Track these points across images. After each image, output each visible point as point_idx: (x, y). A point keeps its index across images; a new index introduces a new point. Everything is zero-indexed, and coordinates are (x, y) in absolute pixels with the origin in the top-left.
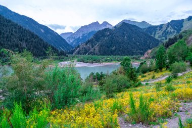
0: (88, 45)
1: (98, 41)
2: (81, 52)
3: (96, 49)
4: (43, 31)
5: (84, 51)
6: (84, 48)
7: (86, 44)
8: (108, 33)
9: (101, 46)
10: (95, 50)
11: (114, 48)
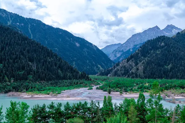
0: (130, 62)
1: (145, 57)
2: (119, 72)
3: (140, 68)
4: (78, 45)
5: (123, 72)
6: (124, 67)
7: (128, 61)
8: (163, 44)
9: (148, 63)
10: (138, 69)
11: (170, 66)
